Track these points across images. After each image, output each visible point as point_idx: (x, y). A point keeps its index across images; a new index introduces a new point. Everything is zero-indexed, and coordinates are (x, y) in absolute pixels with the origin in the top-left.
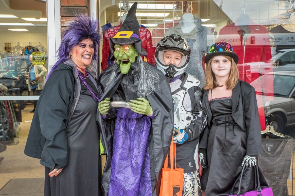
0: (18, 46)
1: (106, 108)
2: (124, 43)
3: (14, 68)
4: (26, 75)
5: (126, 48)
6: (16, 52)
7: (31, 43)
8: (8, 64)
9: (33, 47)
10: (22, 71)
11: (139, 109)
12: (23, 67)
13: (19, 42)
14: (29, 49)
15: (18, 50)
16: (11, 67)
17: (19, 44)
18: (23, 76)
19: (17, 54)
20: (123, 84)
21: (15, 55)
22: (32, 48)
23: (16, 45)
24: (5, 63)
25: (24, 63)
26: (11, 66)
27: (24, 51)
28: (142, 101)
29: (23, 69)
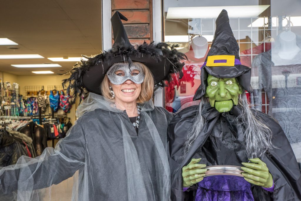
0: (42, 90)
1: (200, 176)
2: (228, 75)
3: (38, 114)
4: (51, 123)
5: (227, 83)
6: (40, 97)
7: (56, 86)
8: (31, 111)
9: (59, 92)
10: (46, 119)
11: (258, 179)
12: (47, 113)
13: (43, 86)
14: (54, 93)
15: (42, 95)
16: (34, 114)
17: (43, 88)
18: (48, 123)
19: (41, 99)
20: (214, 137)
21: (39, 100)
22: (57, 92)
23: (40, 89)
24: (28, 110)
25: (48, 109)
26: (34, 112)
27: (49, 96)
28: (257, 163)
29: (47, 115)
